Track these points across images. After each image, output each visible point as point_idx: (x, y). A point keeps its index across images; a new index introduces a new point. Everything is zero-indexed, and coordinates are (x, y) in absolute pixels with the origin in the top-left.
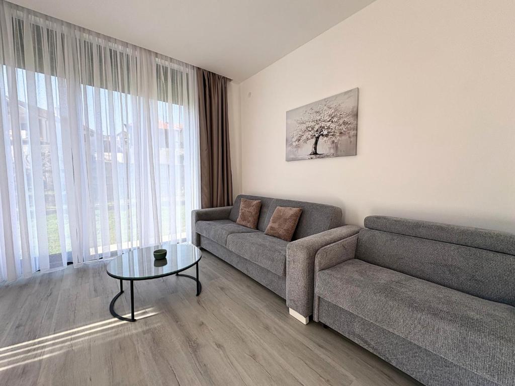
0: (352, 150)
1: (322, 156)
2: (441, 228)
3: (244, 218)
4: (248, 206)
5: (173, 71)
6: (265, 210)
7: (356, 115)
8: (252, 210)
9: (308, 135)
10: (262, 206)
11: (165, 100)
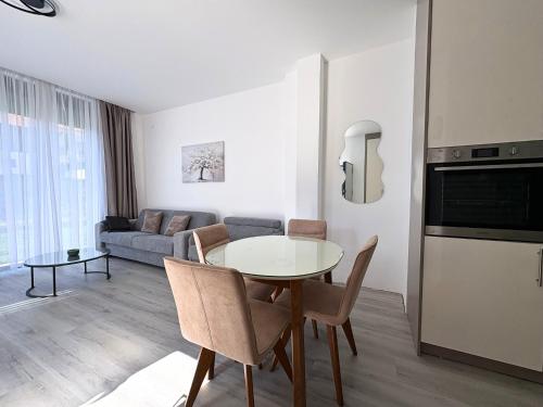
0: (222, 178)
1: (206, 181)
2: (252, 220)
3: (148, 226)
4: (152, 216)
5: (74, 99)
6: (166, 219)
7: (223, 158)
8: (155, 220)
9: (197, 165)
10: (163, 216)
11: (66, 124)
